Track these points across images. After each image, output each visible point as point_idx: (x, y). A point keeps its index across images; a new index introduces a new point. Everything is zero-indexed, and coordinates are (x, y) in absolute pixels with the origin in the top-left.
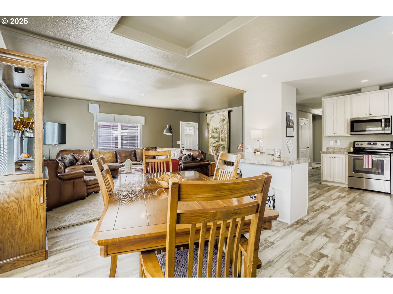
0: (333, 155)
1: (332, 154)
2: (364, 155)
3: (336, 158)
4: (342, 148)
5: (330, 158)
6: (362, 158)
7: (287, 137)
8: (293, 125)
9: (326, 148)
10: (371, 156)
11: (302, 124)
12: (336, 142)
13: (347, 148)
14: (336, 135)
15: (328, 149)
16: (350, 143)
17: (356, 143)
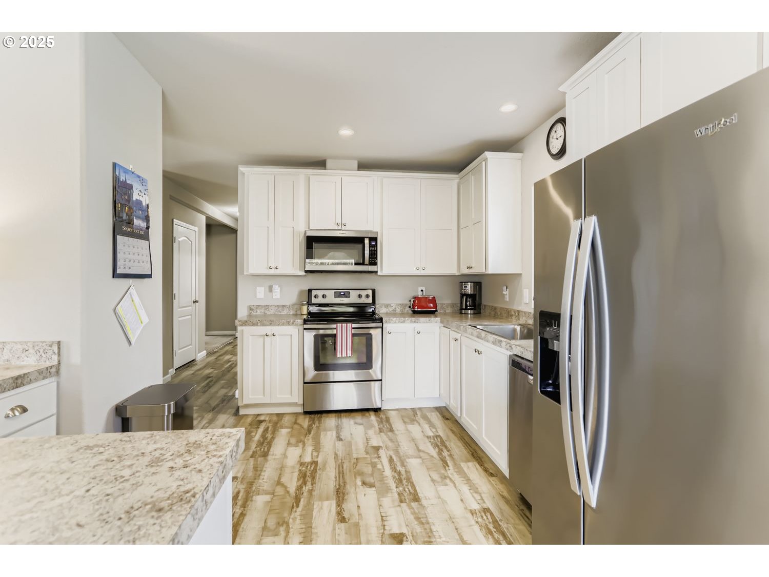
0: (268, 330)
1: (266, 325)
2: (338, 324)
3: (277, 337)
4: (283, 306)
5: (262, 339)
6: (334, 332)
7: (115, 275)
8: (148, 228)
9: (248, 306)
10: (351, 325)
11: (179, 240)
12: (271, 289)
13: (293, 305)
14: (272, 272)
15: (251, 309)
16: (301, 292)
17: (314, 293)
